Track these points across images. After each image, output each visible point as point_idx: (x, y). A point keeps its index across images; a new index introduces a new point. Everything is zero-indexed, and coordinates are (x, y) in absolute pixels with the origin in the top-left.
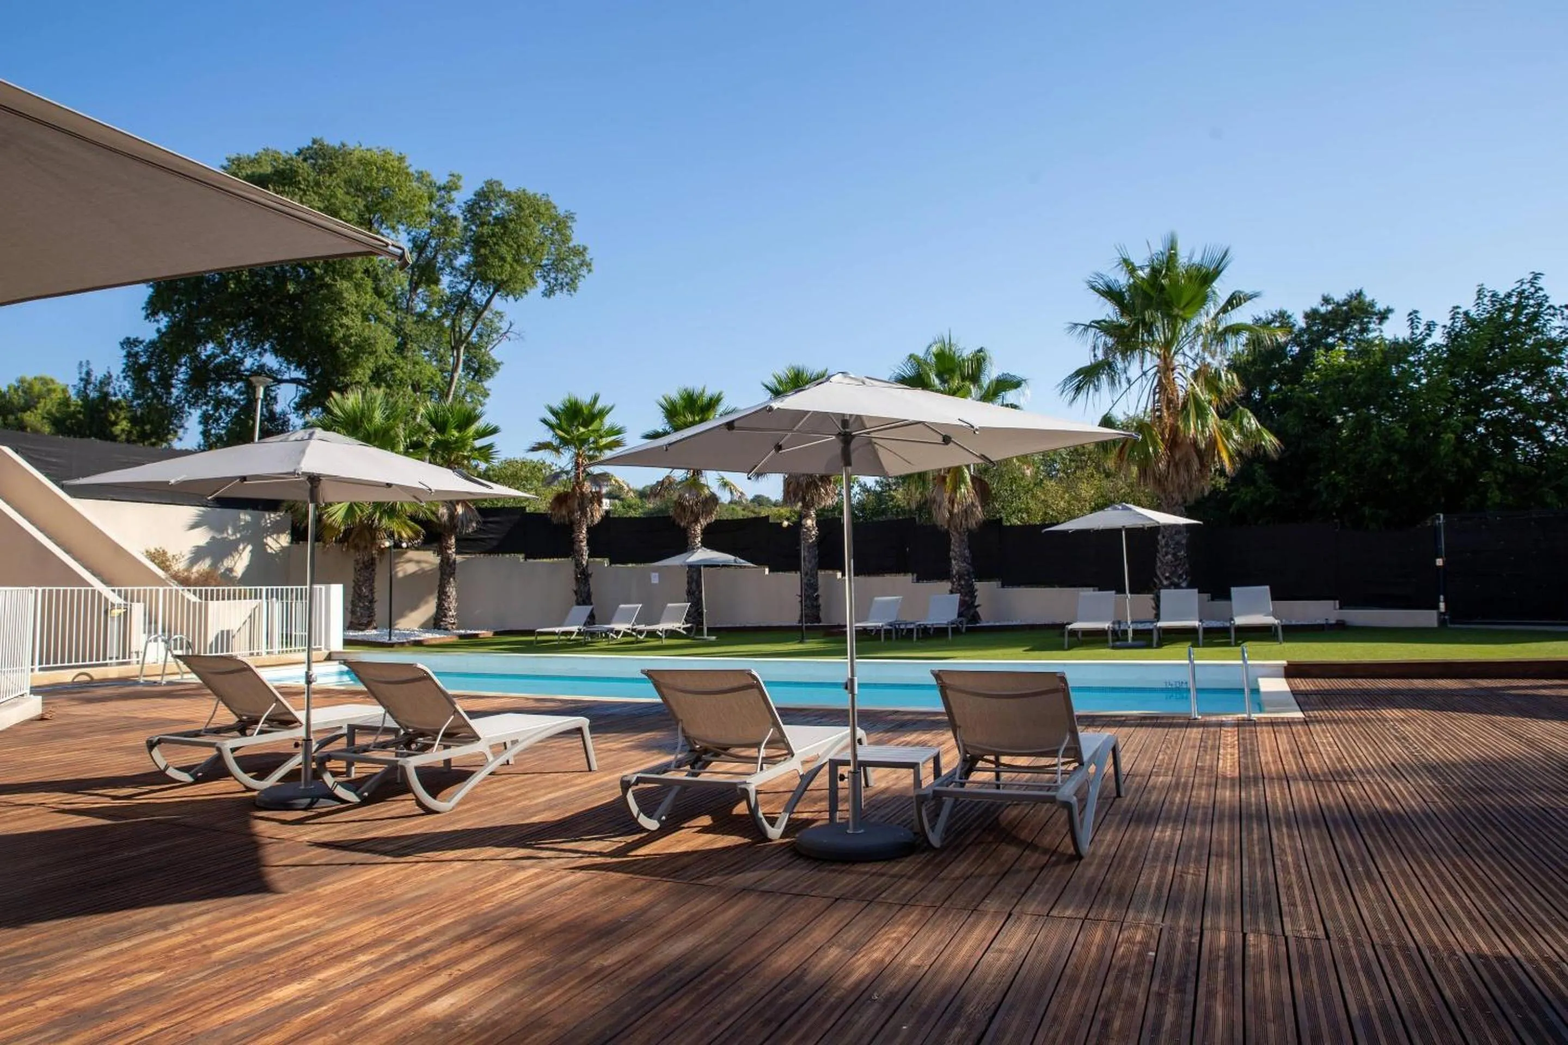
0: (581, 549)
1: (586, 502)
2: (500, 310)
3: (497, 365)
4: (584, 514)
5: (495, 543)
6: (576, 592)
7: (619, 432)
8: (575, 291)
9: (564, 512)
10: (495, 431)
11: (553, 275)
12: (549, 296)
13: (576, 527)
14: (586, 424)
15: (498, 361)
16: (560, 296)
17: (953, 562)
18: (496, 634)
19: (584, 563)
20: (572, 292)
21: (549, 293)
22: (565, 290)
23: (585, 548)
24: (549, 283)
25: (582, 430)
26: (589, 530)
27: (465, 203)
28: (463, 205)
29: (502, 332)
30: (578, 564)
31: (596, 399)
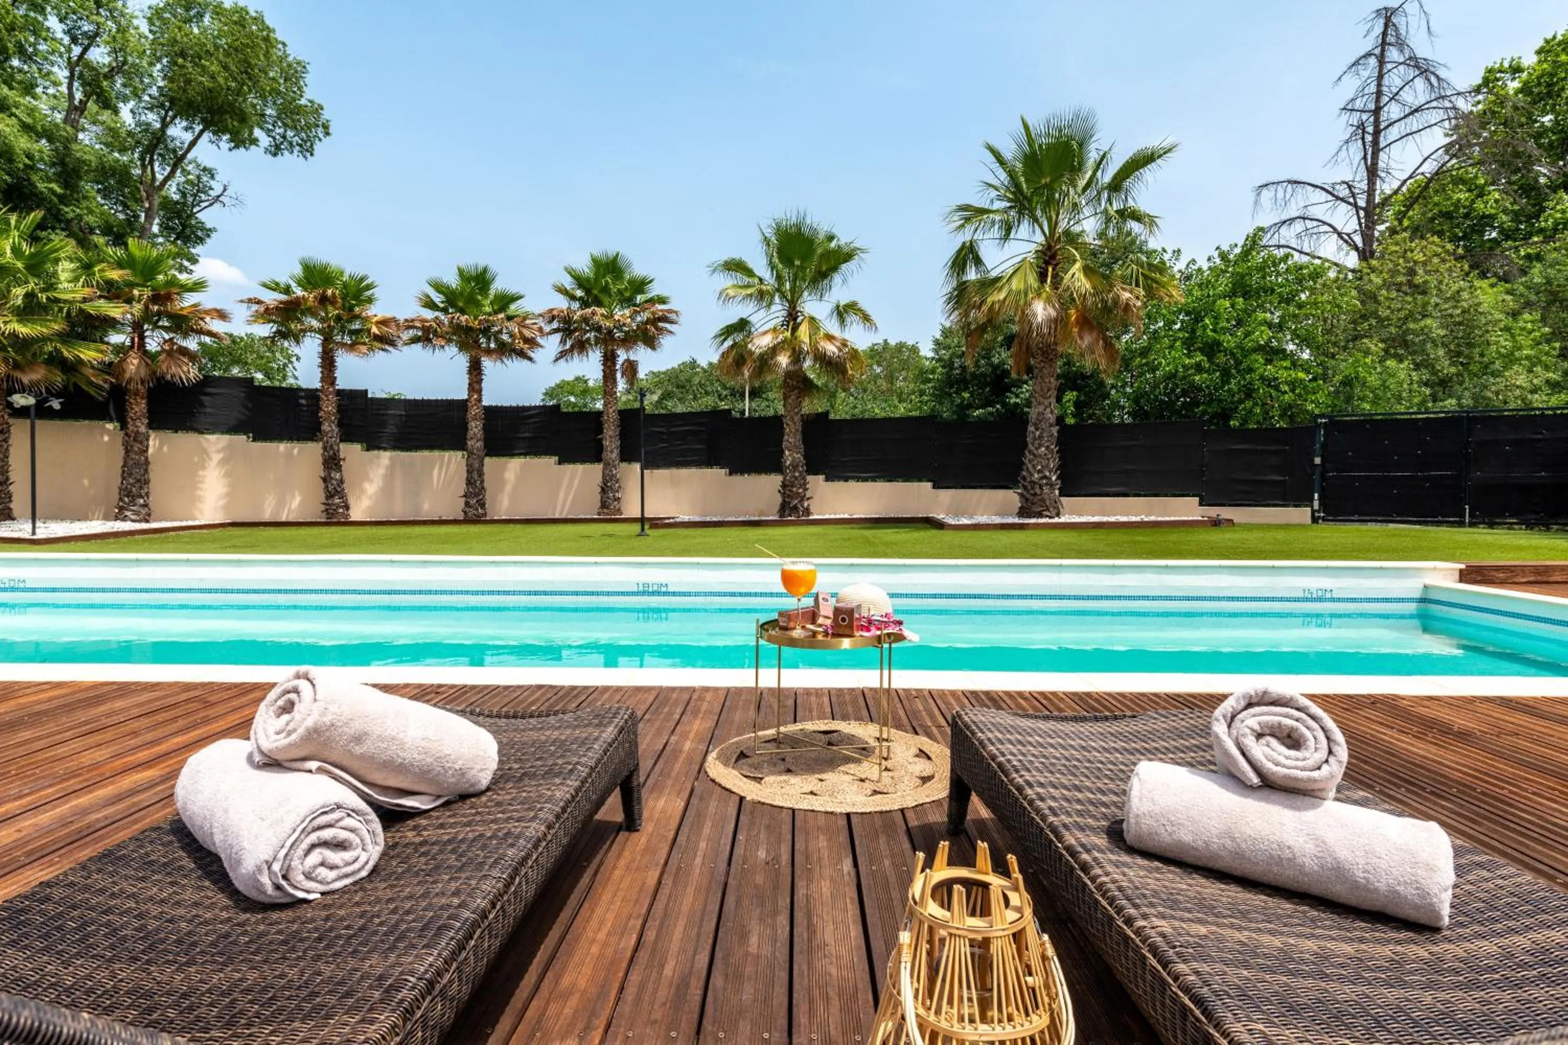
2: (209, 165)
3: (208, 232)
8: (312, 155)
11: (278, 131)
12: (275, 155)
15: (208, 226)
16: (289, 159)
17: (787, 452)
20: (307, 156)
21: (276, 150)
22: (296, 153)
24: (274, 138)
27: (150, 8)
28: (146, 10)
29: (213, 193)
30: (326, 447)
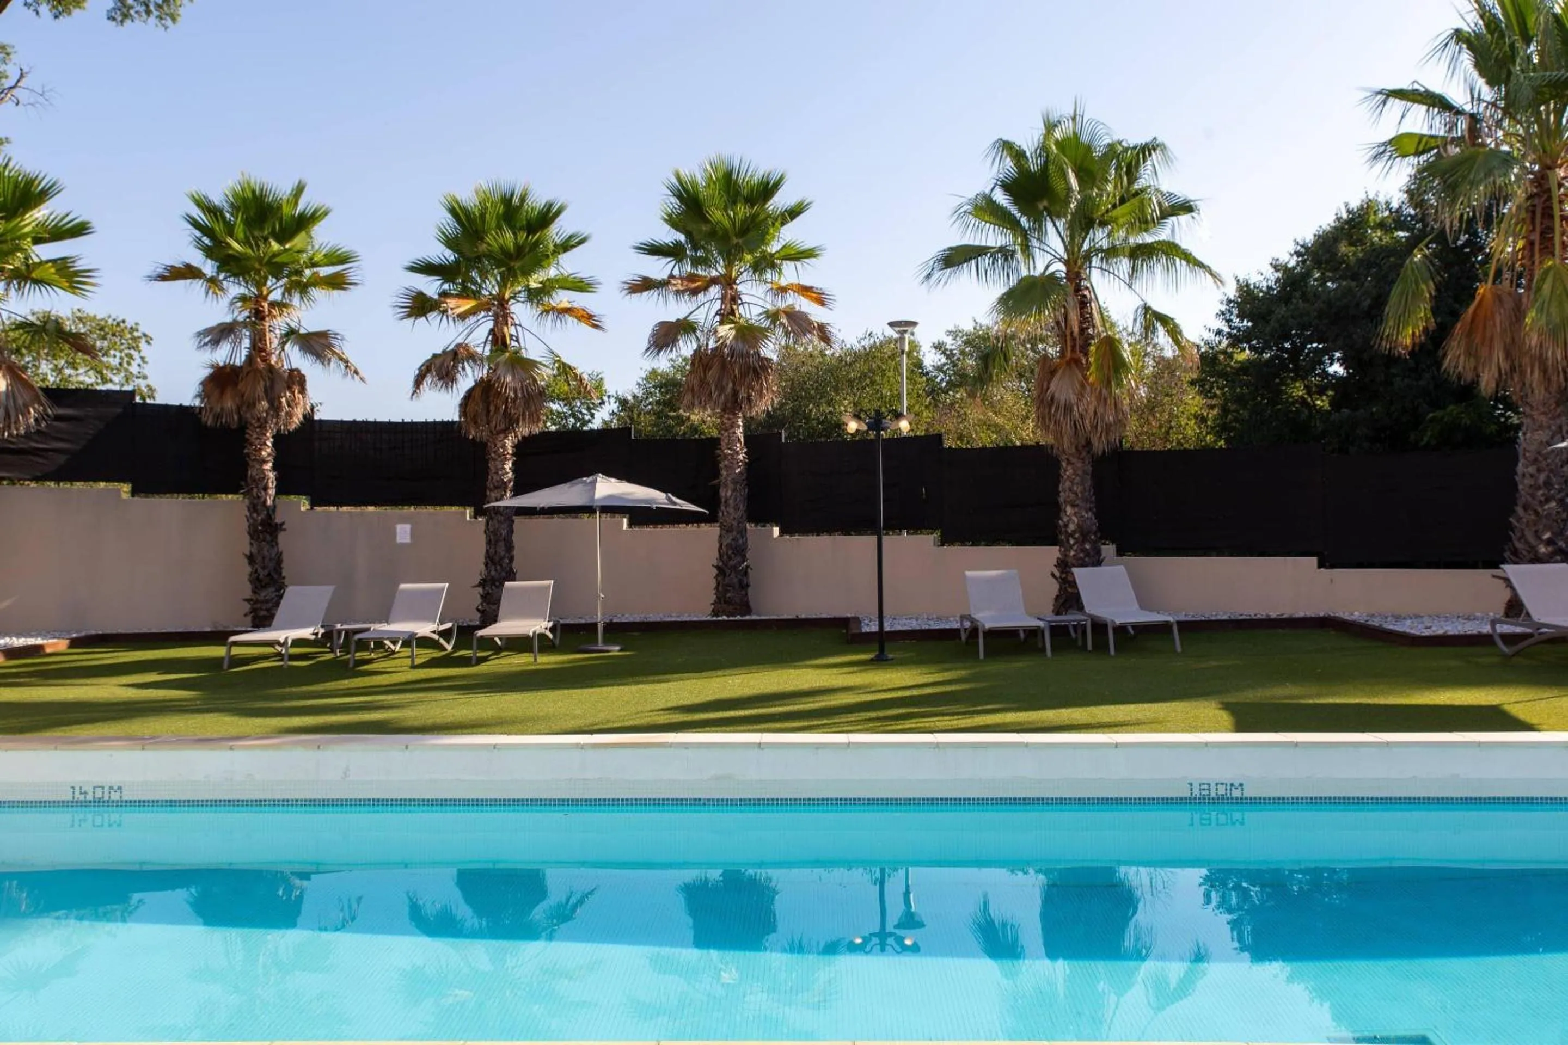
0: (264, 477)
1: (279, 386)
4: (275, 407)
5: (62, 459)
6: (251, 559)
7: (343, 259)
8: (174, 20)
9: (229, 404)
10: (80, 230)
13: (253, 436)
14: (284, 235)
18: (75, 643)
19: (269, 502)
20: (169, 22)
22: (153, 19)
23: (272, 475)
25: (275, 246)
26: (279, 439)
30: (256, 506)
31: (299, 190)
